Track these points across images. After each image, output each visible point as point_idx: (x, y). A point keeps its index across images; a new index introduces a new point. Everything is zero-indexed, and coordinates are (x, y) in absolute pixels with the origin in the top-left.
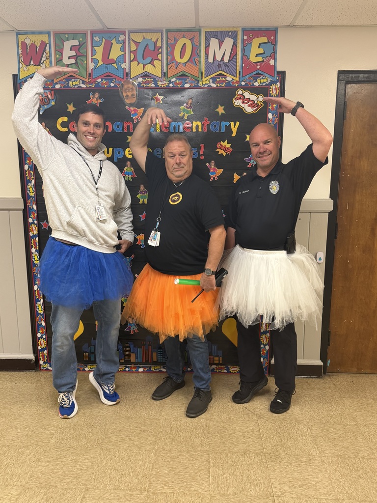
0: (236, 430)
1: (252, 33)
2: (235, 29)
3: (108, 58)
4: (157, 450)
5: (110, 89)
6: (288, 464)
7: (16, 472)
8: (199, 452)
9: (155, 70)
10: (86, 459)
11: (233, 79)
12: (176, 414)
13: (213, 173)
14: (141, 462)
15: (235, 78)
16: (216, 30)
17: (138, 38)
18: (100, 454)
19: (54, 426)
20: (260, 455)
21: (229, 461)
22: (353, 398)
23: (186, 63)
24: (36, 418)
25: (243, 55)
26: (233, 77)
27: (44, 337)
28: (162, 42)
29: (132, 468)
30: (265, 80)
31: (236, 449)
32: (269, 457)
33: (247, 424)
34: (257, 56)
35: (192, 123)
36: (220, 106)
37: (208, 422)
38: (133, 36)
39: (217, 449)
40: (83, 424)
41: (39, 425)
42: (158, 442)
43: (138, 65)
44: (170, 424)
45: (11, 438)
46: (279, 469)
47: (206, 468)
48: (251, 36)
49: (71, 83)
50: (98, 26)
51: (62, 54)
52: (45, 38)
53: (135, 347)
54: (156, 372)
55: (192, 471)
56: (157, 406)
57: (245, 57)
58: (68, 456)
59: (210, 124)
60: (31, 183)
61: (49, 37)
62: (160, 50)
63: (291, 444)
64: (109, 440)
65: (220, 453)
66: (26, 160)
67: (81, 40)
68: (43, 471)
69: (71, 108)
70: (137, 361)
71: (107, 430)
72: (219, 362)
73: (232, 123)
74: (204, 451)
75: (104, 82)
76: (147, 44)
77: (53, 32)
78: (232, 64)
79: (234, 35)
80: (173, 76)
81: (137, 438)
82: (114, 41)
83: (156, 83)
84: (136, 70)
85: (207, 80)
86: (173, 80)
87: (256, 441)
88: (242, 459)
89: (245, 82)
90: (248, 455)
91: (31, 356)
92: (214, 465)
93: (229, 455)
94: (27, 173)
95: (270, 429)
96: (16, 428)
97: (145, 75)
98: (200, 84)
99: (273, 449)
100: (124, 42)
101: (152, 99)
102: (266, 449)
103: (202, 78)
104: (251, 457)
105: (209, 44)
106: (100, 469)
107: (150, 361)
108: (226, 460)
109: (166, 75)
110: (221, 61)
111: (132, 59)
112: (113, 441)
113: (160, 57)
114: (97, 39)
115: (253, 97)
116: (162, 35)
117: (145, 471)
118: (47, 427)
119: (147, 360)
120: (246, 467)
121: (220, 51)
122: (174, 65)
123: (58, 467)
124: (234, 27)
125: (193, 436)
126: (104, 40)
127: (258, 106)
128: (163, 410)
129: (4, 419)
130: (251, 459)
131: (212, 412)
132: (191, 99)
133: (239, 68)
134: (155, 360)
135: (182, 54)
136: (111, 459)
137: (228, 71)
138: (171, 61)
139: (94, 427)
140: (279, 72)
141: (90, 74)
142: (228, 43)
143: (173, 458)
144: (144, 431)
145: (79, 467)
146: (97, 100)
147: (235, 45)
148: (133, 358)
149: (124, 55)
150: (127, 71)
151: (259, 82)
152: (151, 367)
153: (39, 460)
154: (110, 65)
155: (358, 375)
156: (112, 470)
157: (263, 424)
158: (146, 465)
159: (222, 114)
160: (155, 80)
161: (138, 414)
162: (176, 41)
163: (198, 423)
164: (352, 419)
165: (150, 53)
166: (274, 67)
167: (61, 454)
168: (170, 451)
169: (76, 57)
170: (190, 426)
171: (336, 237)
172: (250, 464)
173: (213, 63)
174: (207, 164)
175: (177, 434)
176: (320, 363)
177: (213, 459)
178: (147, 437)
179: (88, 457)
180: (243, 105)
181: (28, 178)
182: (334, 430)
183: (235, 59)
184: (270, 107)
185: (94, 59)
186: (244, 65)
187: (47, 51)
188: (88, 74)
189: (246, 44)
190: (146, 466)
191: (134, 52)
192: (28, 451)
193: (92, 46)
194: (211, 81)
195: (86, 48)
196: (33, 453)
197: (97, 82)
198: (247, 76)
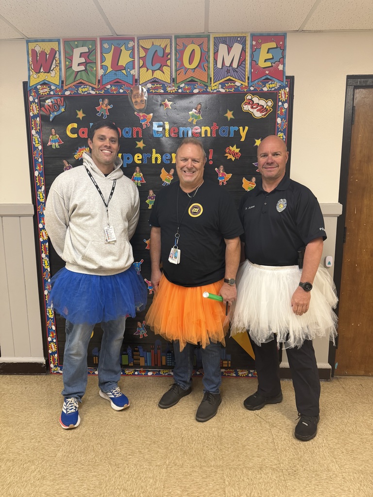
0: (249, 440)
1: (260, 38)
2: (244, 35)
3: (117, 65)
4: (169, 465)
5: (119, 95)
6: (308, 483)
7: (19, 492)
8: (213, 468)
9: (165, 76)
10: (93, 476)
11: (242, 84)
12: (186, 422)
13: (222, 177)
14: (152, 480)
15: (243, 83)
16: (225, 35)
17: (147, 44)
18: (109, 471)
19: (62, 436)
20: (277, 470)
21: (245, 479)
22: (364, 403)
23: (195, 69)
24: (44, 427)
25: (252, 60)
26: (242, 82)
27: (55, 341)
28: (171, 48)
29: (142, 487)
30: (273, 85)
31: (251, 464)
32: (287, 473)
33: (260, 433)
34: (266, 61)
35: (201, 128)
36: (228, 111)
37: (220, 431)
38: (142, 43)
39: (232, 464)
40: (91, 434)
41: (46, 436)
42: (169, 455)
43: (147, 71)
44: (181, 434)
45: (17, 451)
46: (299, 488)
47: (221, 488)
48: (260, 41)
49: (80, 89)
50: (107, 33)
51: (72, 61)
52: (55, 45)
53: (144, 351)
54: (165, 376)
55: (206, 491)
56: (167, 413)
57: (254, 62)
58: (75, 473)
59: (219, 129)
60: (41, 189)
61: (59, 44)
62: (169, 57)
63: (308, 457)
64: (118, 453)
65: (235, 469)
66: (36, 166)
67: (90, 47)
68: (47, 491)
69: (80, 115)
70: (146, 365)
71: (116, 441)
72: (228, 365)
73: (241, 128)
74: (218, 467)
75: (114, 88)
76: (157, 50)
77: (63, 39)
78: (240, 69)
79: (242, 41)
80: (182, 82)
81: (147, 450)
82: (123, 48)
83: (165, 89)
84: (146, 75)
85: (215, 86)
86: (182, 85)
87: (271, 454)
88: (258, 476)
89: (254, 87)
90: (265, 472)
91: (42, 360)
92: (229, 484)
93: (245, 471)
94: (37, 179)
95: (285, 440)
96: (23, 439)
97: (154, 81)
98: (209, 89)
99: (290, 463)
100: (133, 49)
101: (161, 105)
102: (282, 463)
103: (211, 84)
104: (268, 473)
105: (218, 50)
106: (109, 489)
107: (159, 365)
108: (242, 478)
109: (175, 81)
110: (229, 67)
111: (141, 65)
112: (122, 454)
113: (168, 62)
114: (106, 46)
115: (262, 102)
116: (171, 41)
117: (156, 491)
118: (55, 437)
119: (156, 363)
120: (263, 486)
121: (229, 56)
122: (183, 70)
123: (63, 486)
124: (243, 32)
125: (205, 448)
126: (113, 47)
127: (267, 111)
128: (174, 418)
129: (11, 429)
130: (268, 476)
131: (224, 420)
132: (200, 104)
133: (247, 74)
134: (164, 363)
135: (191, 60)
136: (120, 476)
137: (236, 76)
138: (180, 66)
139: (103, 438)
140: (287, 77)
141: (99, 81)
142: (237, 48)
143: (186, 475)
144: (154, 442)
145: (85, 486)
146: (106, 106)
147: (244, 50)
148: (142, 362)
149: (133, 62)
150: (136, 77)
151: (268, 87)
152: (160, 371)
153: (44, 478)
154: (120, 71)
155: (366, 377)
156: (121, 490)
157: (276, 434)
158: (157, 483)
159: (231, 119)
160: (164, 86)
161: (148, 422)
162: (185, 47)
163: (209, 433)
164: (367, 427)
165: (159, 59)
166: (283, 72)
167: (67, 470)
168: (182, 467)
169: (85, 64)
170: (202, 437)
171: (344, 241)
172: (268, 483)
173: (222, 68)
174: (216, 169)
175: (189, 445)
176: (329, 367)
177: (227, 476)
178: (158, 450)
179: (95, 474)
180: (251, 110)
181: (38, 185)
182: (351, 441)
183: (244, 64)
184: (279, 112)
185: (104, 66)
186: (252, 70)
187: (57, 59)
188: (97, 80)
189: (255, 50)
190: (157, 486)
191: (143, 58)
192: (33, 467)
193: (101, 53)
194: (220, 86)
195: (95, 55)
196: (38, 470)
197: (106, 88)
198: (256, 82)
